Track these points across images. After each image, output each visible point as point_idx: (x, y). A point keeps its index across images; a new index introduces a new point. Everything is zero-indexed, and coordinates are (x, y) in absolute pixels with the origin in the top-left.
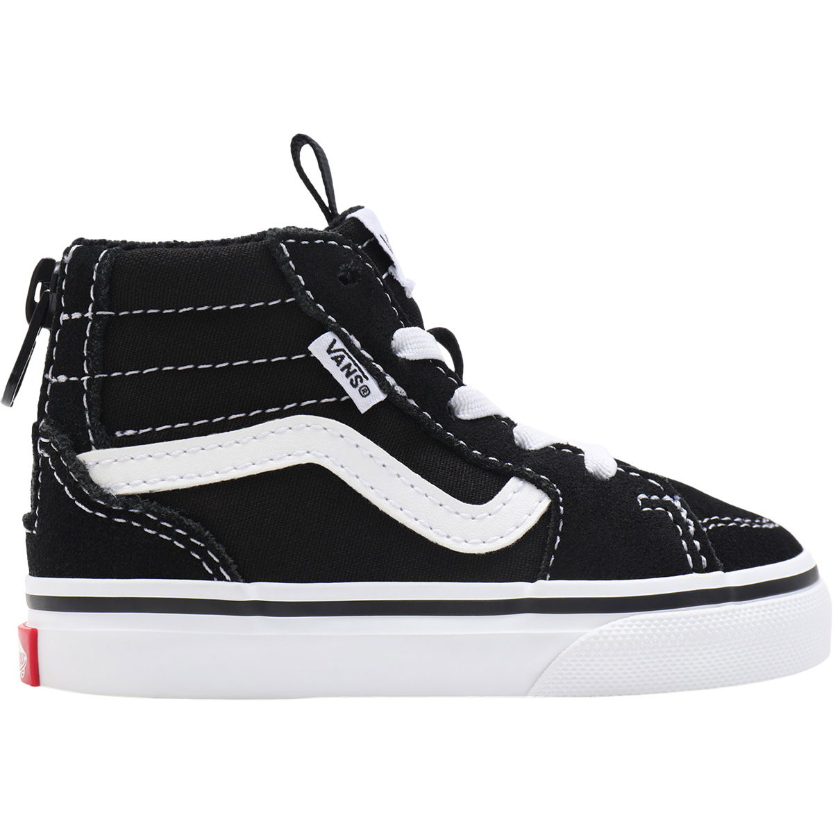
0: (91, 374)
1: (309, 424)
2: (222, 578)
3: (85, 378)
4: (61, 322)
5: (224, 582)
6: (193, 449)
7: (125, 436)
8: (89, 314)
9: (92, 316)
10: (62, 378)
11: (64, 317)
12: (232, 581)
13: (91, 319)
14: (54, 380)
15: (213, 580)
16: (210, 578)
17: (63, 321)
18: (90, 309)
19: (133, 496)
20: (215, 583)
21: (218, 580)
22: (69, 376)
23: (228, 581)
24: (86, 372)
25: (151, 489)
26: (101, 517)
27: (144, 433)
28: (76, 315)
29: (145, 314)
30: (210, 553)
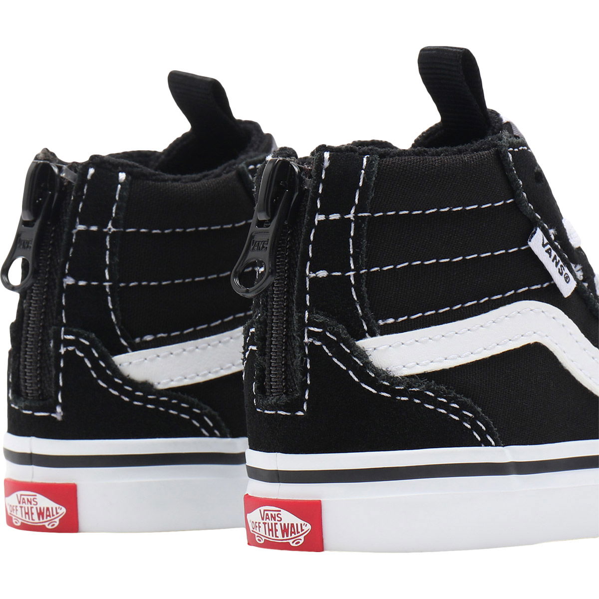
0: (357, 269)
1: (532, 309)
2: (488, 444)
3: (351, 273)
4: (316, 223)
5: (490, 447)
6: (450, 333)
7: (386, 324)
8: (351, 216)
9: (354, 217)
10: (322, 274)
11: (320, 217)
12: (496, 445)
13: (354, 219)
14: (313, 275)
15: (481, 446)
16: (478, 444)
17: (318, 221)
18: (353, 211)
19: (412, 376)
20: (483, 449)
21: (485, 446)
22: (330, 271)
23: (493, 446)
24: (353, 267)
25: (425, 370)
26: (387, 397)
27: (403, 321)
28: (335, 216)
29: (410, 214)
30: (479, 423)
